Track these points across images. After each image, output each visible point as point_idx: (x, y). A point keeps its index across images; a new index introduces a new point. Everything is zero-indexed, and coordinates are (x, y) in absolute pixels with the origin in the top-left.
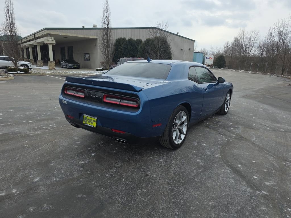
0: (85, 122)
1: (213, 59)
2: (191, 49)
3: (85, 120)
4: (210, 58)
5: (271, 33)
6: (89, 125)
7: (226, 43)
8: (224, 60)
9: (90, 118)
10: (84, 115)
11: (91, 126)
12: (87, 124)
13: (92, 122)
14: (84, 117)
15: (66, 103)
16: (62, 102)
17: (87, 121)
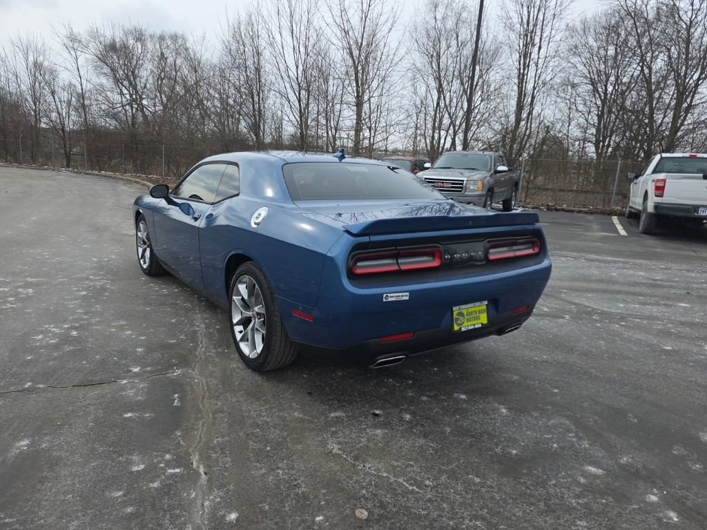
0: (458, 325)
3: (457, 319)
6: (472, 327)
9: (470, 310)
10: (453, 308)
11: (475, 327)
12: (465, 326)
13: (478, 315)
14: (455, 313)
15: (407, 298)
16: (384, 300)
17: (463, 320)
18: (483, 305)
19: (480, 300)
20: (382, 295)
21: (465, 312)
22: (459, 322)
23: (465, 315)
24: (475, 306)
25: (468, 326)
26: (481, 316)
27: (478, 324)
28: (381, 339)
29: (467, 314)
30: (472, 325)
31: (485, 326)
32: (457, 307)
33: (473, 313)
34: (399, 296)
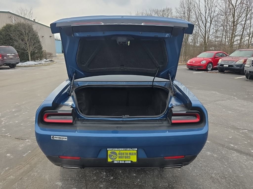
0: (111, 159)
2: (52, 36)
10: (108, 149)
11: (126, 162)
12: (117, 160)
13: (128, 156)
14: (109, 152)
15: (66, 140)
16: (52, 139)
17: (116, 156)
18: (135, 151)
19: (132, 147)
20: (50, 136)
21: (117, 152)
22: (112, 157)
24: (126, 150)
25: (120, 161)
26: (131, 156)
27: (128, 161)
28: (60, 156)
29: (119, 154)
30: (123, 161)
31: (134, 163)
32: (111, 149)
33: (124, 154)
34: (61, 138)
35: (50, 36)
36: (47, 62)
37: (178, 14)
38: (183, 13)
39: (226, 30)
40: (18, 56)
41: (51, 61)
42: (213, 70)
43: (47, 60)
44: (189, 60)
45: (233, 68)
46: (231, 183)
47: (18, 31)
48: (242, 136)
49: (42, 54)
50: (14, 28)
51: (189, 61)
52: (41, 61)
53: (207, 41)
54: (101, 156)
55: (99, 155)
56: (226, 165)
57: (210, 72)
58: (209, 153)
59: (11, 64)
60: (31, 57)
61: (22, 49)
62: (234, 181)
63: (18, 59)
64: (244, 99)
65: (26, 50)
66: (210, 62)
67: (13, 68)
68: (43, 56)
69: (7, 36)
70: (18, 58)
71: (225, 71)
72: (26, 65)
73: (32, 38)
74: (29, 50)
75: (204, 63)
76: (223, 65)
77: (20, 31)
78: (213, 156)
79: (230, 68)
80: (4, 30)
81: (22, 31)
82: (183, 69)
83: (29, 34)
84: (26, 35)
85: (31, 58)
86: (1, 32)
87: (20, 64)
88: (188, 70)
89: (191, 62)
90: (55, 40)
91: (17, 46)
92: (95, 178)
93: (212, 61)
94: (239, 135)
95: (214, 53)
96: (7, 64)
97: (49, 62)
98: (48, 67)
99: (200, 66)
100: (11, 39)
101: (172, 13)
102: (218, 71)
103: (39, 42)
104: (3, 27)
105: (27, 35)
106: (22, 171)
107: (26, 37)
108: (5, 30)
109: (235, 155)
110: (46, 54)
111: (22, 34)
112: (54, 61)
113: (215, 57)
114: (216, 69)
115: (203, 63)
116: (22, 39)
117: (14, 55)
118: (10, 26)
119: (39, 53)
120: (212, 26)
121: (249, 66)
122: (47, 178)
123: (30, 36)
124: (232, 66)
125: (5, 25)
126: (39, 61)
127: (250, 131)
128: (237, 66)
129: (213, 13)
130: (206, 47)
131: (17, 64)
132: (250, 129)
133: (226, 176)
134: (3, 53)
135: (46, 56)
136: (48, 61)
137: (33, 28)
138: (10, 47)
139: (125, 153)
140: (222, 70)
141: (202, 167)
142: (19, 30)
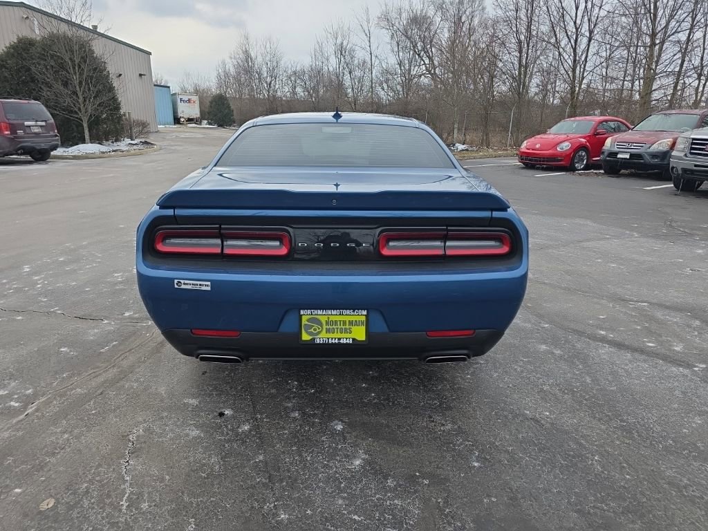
0: (310, 334)
1: (198, 102)
2: (144, 75)
3: (309, 327)
4: (189, 101)
5: (321, 47)
6: (335, 341)
7: (220, 63)
8: (229, 107)
9: (333, 318)
10: (302, 312)
11: (341, 341)
12: (323, 337)
13: (347, 327)
14: (304, 319)
15: (209, 288)
16: (176, 286)
17: (319, 329)
18: (361, 316)
19: (354, 307)
20: (172, 280)
21: (323, 319)
22: (312, 330)
23: (324, 323)
24: (343, 315)
25: (328, 339)
26: (354, 328)
27: (347, 339)
28: (193, 331)
29: (327, 323)
30: (335, 339)
31: (360, 343)
32: (309, 312)
33: (339, 323)
34: (197, 285)
35: (141, 75)
36: (135, 147)
37: (500, 12)
38: (512, 7)
39: (635, 59)
40: (55, 127)
41: (146, 143)
42: (590, 170)
43: (133, 142)
44: (525, 142)
45: (642, 163)
46: (585, 402)
47: (52, 56)
48: (632, 315)
49: (119, 123)
50: (39, 49)
51: (525, 144)
52: (119, 143)
53: (577, 89)
54: (287, 327)
55: (282, 326)
56: (579, 370)
57: (580, 174)
58: (544, 347)
59: (36, 149)
60: (89, 131)
61: (64, 110)
62: (593, 397)
63: (56, 136)
64: (657, 237)
65: (76, 113)
66: (582, 147)
67: (41, 162)
68: (123, 128)
69: (20, 71)
70: (54, 132)
71: (622, 171)
72: (76, 153)
73: (92, 78)
74: (83, 110)
75: (565, 149)
76: (617, 153)
77: (59, 56)
78: (553, 353)
79: (634, 163)
80: (13, 55)
81: (62, 59)
82: (509, 166)
83: (82, 66)
84: (74, 68)
85: (90, 136)
86: (3, 61)
87: (59, 151)
88: (523, 168)
89: (529, 145)
90: (155, 85)
91: (49, 99)
92: (273, 391)
93: (588, 144)
94: (625, 313)
95: (594, 123)
96: (26, 151)
97: (140, 147)
98: (137, 158)
99: (553, 158)
100: (33, 80)
101: (484, 9)
102: (602, 171)
103: (111, 89)
104: (8, 45)
105: (77, 68)
106: (101, 379)
107: (75, 73)
108: (16, 54)
109: (605, 351)
110: (130, 125)
111: (62, 66)
112: (152, 144)
113: (596, 134)
114: (596, 166)
115: (563, 149)
116: (62, 81)
117: (43, 124)
118: (30, 44)
119: (113, 120)
120: (594, 45)
121: (682, 154)
122: (163, 392)
123: (85, 73)
124: (639, 156)
125: (16, 41)
126: (112, 142)
127: (654, 304)
128: (654, 155)
129: (597, 9)
130: (575, 105)
131: (52, 150)
132: (655, 301)
133: (575, 390)
134: (14, 118)
135: (131, 129)
136: (136, 144)
137: (93, 48)
138: (33, 101)
139: (340, 321)
140: (614, 167)
141: (522, 372)
142: (56, 56)
